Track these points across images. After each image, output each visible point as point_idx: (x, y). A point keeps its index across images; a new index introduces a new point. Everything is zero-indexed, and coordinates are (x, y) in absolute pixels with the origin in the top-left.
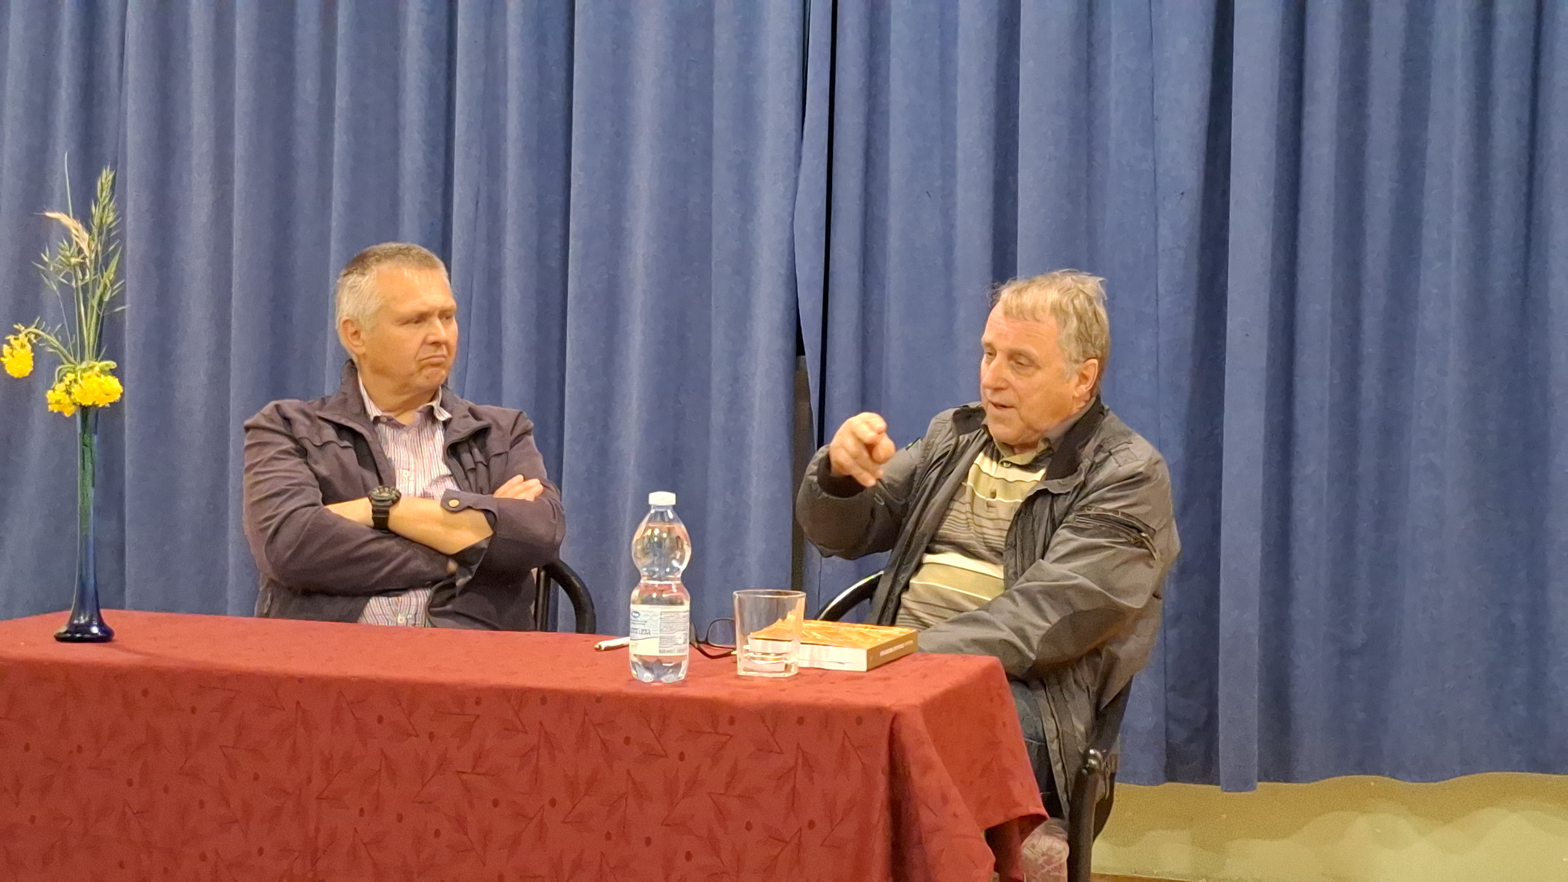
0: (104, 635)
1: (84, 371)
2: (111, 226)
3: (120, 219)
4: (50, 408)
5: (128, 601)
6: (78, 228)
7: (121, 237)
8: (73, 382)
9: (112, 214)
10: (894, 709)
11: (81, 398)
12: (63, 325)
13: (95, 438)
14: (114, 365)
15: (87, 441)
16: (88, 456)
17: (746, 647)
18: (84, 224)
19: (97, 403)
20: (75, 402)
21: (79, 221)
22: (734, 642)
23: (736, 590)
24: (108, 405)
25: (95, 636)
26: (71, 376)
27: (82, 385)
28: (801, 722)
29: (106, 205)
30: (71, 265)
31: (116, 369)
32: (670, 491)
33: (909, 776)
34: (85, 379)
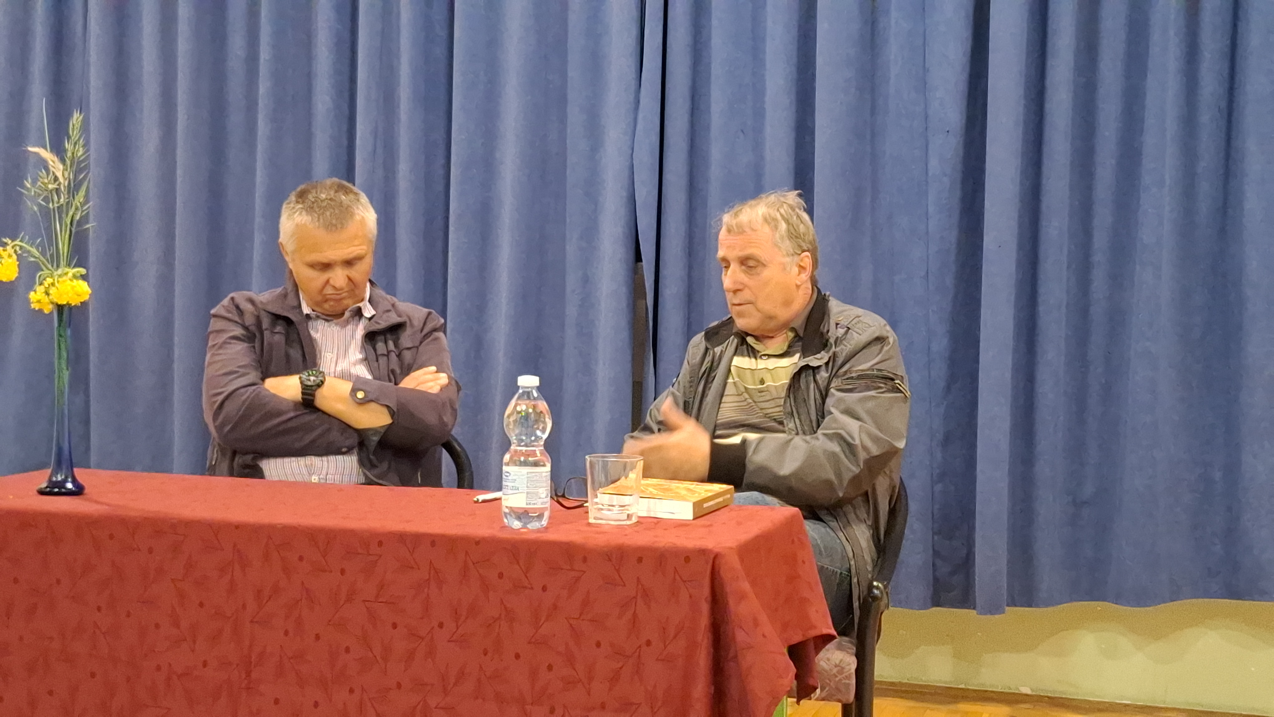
0: (78, 489)
1: (60, 276)
2: (81, 159)
3: (87, 154)
4: (33, 306)
5: (93, 461)
6: (54, 160)
7: (87, 167)
9: (81, 149)
10: (717, 550)
11: (57, 298)
12: (43, 240)
14: (84, 272)
15: (62, 333)
16: (63, 346)
17: (596, 500)
18: (59, 157)
19: (70, 302)
20: (52, 301)
21: (55, 155)
22: (587, 496)
23: (587, 454)
24: (80, 305)
25: (70, 491)
26: (49, 280)
27: (59, 288)
28: (640, 560)
29: (77, 141)
30: (49, 190)
31: (85, 274)
32: (535, 374)
33: (727, 604)
34: (60, 283)
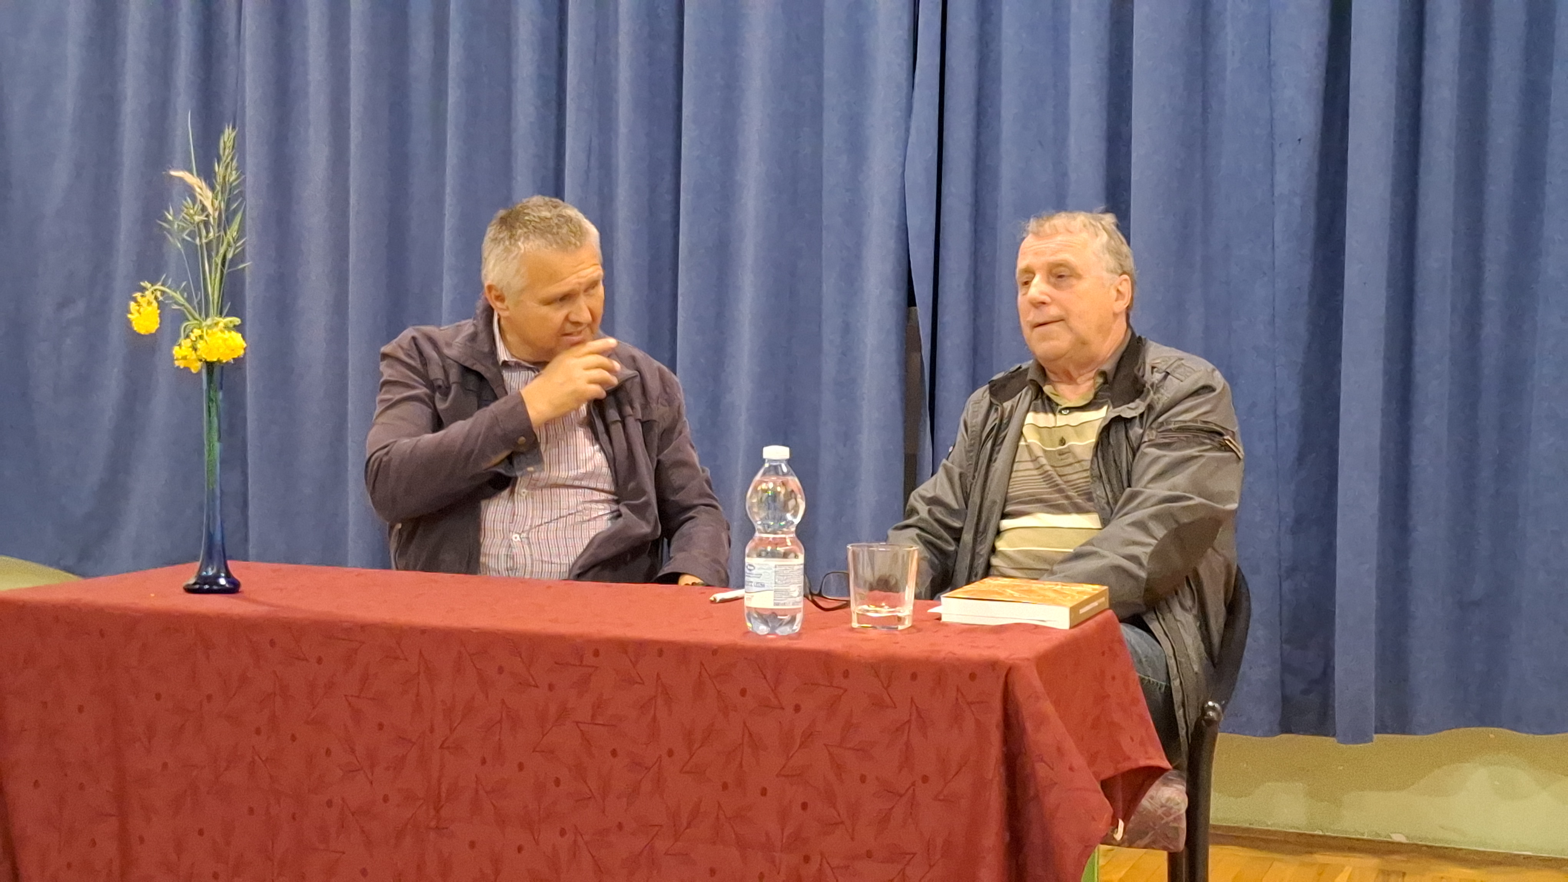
0: (232, 586)
1: (210, 327)
2: (234, 184)
3: (243, 176)
5: (252, 551)
6: (201, 186)
7: (242, 194)
9: (234, 172)
10: (1011, 662)
11: (206, 354)
12: (189, 283)
14: (238, 321)
15: (212, 397)
16: (213, 412)
18: (207, 184)
19: (221, 359)
20: (200, 358)
21: (203, 180)
23: (849, 543)
24: (232, 361)
25: (223, 587)
26: (197, 332)
27: (208, 341)
28: (914, 676)
29: (229, 163)
30: (195, 223)
31: (239, 325)
32: (784, 445)
33: (1024, 730)
34: (210, 336)
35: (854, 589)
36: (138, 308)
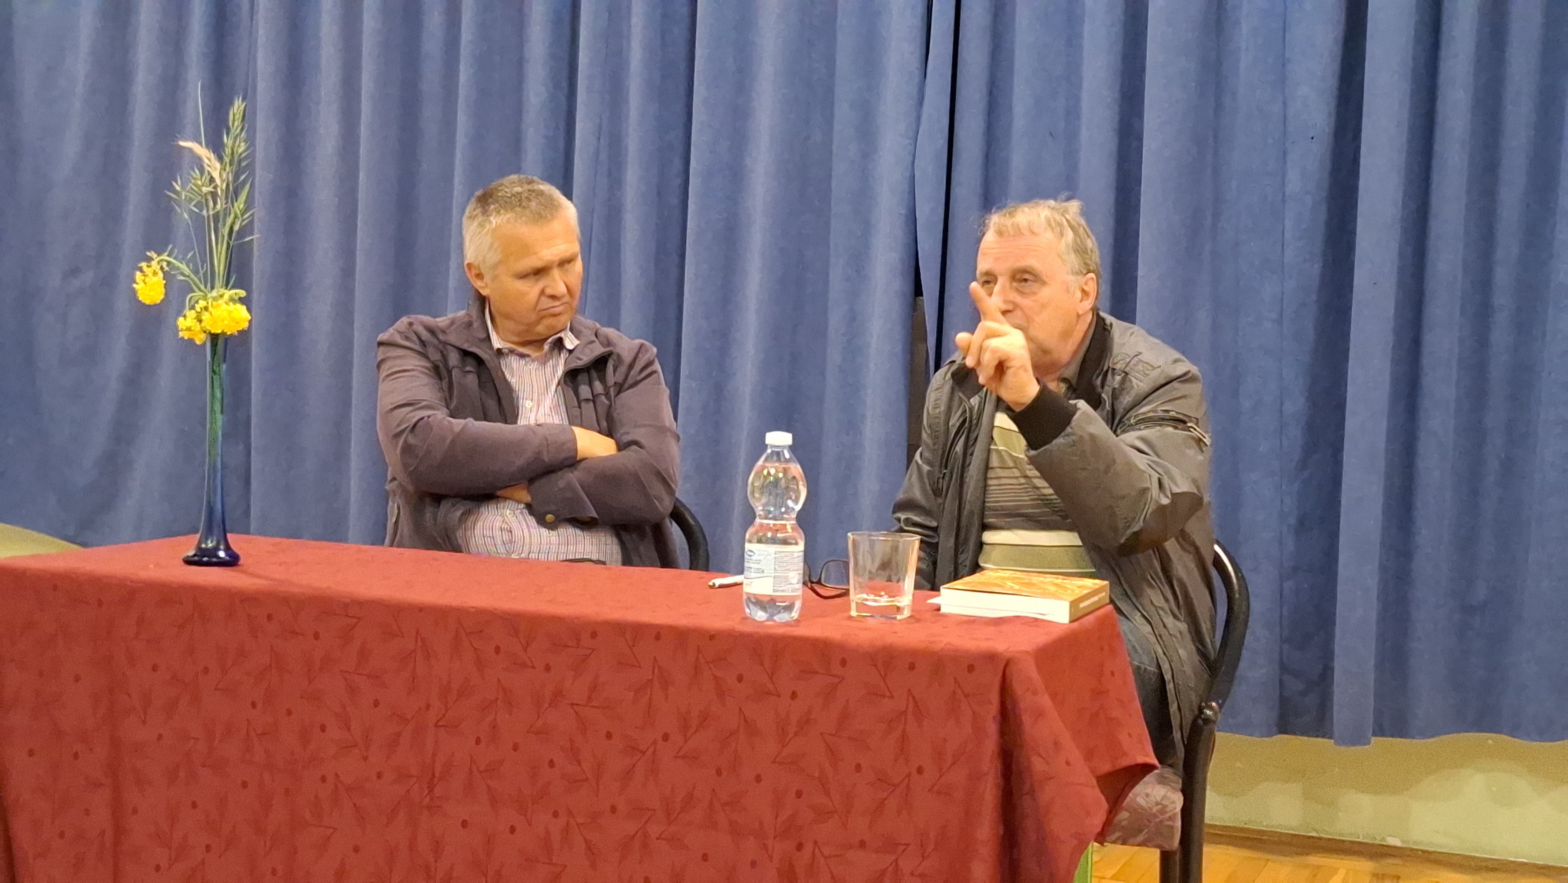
0: (231, 560)
1: (215, 299)
2: (243, 156)
3: (252, 148)
4: (181, 334)
5: (253, 525)
6: (210, 157)
7: (251, 167)
8: (203, 310)
9: (243, 144)
10: (1007, 654)
11: (211, 326)
12: (195, 252)
13: (224, 367)
14: (243, 294)
15: (216, 369)
16: (217, 384)
18: (216, 155)
19: (225, 331)
20: (205, 329)
21: (211, 151)
22: (848, 583)
23: (850, 532)
24: (236, 333)
25: (223, 560)
26: (202, 303)
27: (213, 313)
28: (912, 667)
29: (237, 135)
30: (203, 194)
31: (245, 297)
32: (788, 431)
33: (1020, 724)
34: (215, 307)
35: (854, 578)
36: (143, 278)
